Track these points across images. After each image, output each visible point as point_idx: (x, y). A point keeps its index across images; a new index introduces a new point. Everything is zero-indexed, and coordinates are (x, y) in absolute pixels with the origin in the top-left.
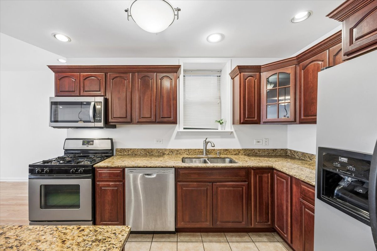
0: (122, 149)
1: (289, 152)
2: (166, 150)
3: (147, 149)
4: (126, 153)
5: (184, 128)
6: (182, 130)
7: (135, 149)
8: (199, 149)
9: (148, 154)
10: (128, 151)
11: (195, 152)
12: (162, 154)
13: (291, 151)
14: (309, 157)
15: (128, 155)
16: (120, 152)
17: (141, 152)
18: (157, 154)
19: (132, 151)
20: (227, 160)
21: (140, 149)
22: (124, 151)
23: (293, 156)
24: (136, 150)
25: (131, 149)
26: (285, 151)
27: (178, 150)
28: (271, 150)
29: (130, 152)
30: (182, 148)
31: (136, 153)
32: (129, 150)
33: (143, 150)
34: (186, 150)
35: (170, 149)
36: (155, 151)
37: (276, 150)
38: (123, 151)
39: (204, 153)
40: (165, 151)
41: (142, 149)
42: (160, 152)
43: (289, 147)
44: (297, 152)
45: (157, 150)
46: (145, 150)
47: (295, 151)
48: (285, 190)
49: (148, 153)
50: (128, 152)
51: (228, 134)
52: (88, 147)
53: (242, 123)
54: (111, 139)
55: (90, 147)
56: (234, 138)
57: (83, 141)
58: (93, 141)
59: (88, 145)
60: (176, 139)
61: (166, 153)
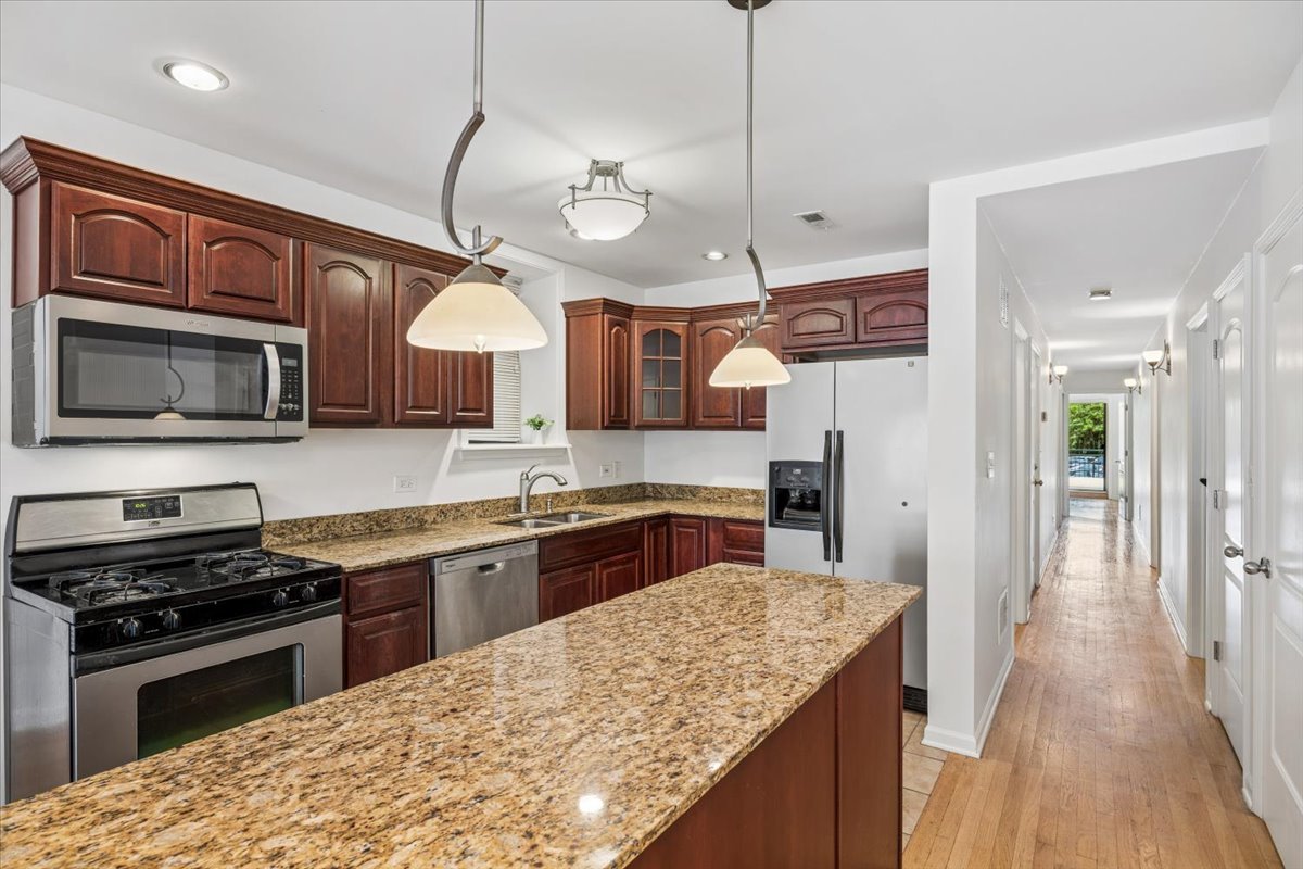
0: (286, 521)
1: (650, 489)
2: (427, 509)
3: (374, 512)
5: (471, 442)
6: (466, 446)
7: (335, 516)
8: (506, 499)
9: (375, 528)
10: (311, 526)
11: (498, 508)
12: (416, 524)
13: (653, 485)
14: (690, 491)
15: (310, 541)
16: (279, 536)
17: (355, 524)
18: (403, 526)
19: (322, 526)
20: (574, 517)
21: (352, 515)
22: (295, 529)
23: (659, 496)
24: (337, 522)
25: (319, 519)
26: (643, 486)
27: (457, 507)
28: (625, 486)
29: (315, 530)
30: (468, 500)
31: (337, 531)
32: (312, 522)
33: (359, 518)
34: (477, 503)
35: (438, 506)
36: (399, 516)
37: (631, 486)
38: (291, 529)
39: (524, 505)
40: (426, 512)
41: (358, 514)
42: (413, 516)
43: (648, 479)
44: (668, 486)
45: (403, 511)
46: (366, 515)
47: (662, 486)
48: (695, 547)
49: (377, 524)
50: (311, 531)
51: (558, 455)
52: (160, 525)
53: (605, 428)
54: (252, 486)
55: (167, 526)
56: (568, 462)
57: (124, 501)
58: (178, 498)
59: (154, 517)
60: (450, 472)
61: (429, 518)
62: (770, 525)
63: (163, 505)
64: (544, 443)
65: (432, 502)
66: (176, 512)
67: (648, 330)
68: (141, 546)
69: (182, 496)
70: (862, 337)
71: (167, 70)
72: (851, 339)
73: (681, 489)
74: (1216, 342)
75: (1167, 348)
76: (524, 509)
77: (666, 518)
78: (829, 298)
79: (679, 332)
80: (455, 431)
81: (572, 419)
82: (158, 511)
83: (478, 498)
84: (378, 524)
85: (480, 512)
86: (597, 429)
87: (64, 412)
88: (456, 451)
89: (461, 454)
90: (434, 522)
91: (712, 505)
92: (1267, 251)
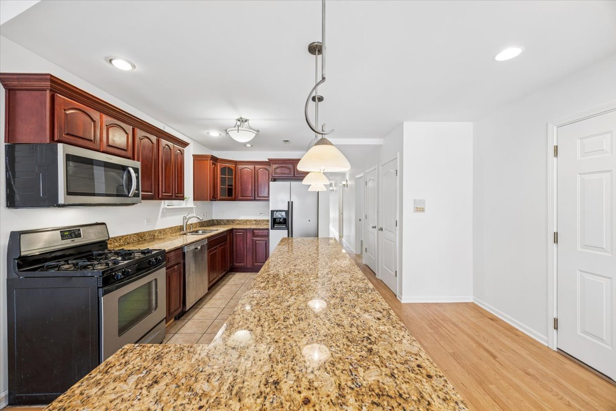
1: (215, 221)
2: (155, 231)
3: (140, 233)
4: (116, 244)
6: (166, 206)
8: (179, 226)
9: (140, 239)
10: (120, 239)
11: (176, 230)
12: (153, 237)
13: (217, 220)
14: (231, 221)
17: (134, 238)
18: (148, 238)
19: (124, 239)
21: (133, 234)
23: (219, 224)
25: (123, 236)
26: (213, 220)
27: (164, 230)
28: (209, 220)
29: (122, 241)
31: (128, 241)
33: (135, 235)
35: (159, 230)
41: (135, 234)
42: (152, 234)
43: (214, 218)
44: (223, 220)
45: (149, 232)
46: (137, 234)
47: (221, 220)
51: (189, 210)
52: (75, 241)
53: (210, 200)
54: (104, 224)
55: (77, 242)
56: (193, 213)
57: (61, 232)
58: (79, 230)
59: (72, 238)
60: (161, 217)
61: (156, 234)
62: (271, 229)
63: (75, 233)
64: (186, 205)
65: (156, 228)
66: (79, 236)
67: (222, 167)
68: (69, 250)
69: (81, 229)
70: (296, 175)
71: (110, 61)
72: (292, 175)
73: (228, 221)
74: (366, 182)
75: (347, 181)
76: (185, 229)
77: (231, 231)
78: (287, 163)
79: (233, 168)
80: (163, 201)
81: (195, 197)
82: (73, 235)
83: (170, 227)
84: (141, 237)
85: (170, 231)
86: (208, 200)
87: (69, 193)
88: (163, 209)
89: (165, 210)
90: (158, 236)
91: (241, 226)
92: (382, 165)
